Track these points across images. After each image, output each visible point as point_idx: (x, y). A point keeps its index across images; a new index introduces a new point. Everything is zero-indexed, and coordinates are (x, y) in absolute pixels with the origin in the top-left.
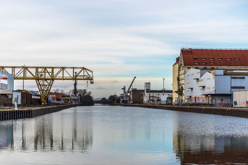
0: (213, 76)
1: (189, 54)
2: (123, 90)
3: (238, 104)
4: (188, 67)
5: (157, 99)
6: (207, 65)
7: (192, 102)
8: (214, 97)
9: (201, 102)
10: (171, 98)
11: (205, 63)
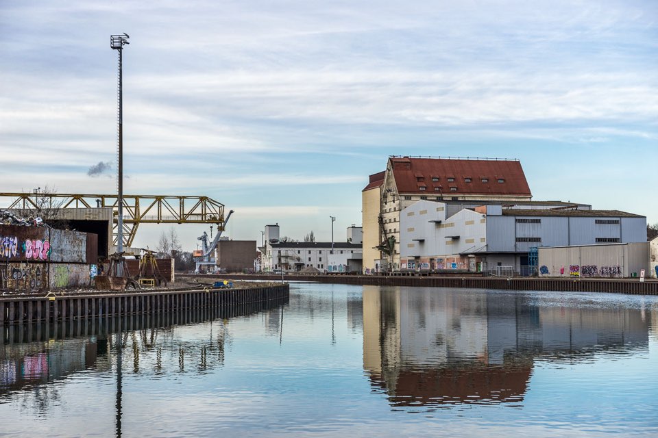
0: (483, 218)
1: (406, 169)
2: (201, 241)
3: (550, 269)
4: (405, 197)
5: (297, 262)
6: (443, 193)
7: (423, 268)
8: (485, 258)
9: (448, 268)
10: (359, 261)
11: (439, 188)
